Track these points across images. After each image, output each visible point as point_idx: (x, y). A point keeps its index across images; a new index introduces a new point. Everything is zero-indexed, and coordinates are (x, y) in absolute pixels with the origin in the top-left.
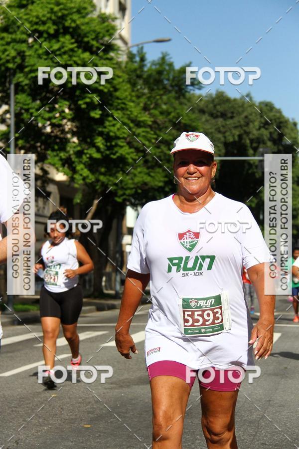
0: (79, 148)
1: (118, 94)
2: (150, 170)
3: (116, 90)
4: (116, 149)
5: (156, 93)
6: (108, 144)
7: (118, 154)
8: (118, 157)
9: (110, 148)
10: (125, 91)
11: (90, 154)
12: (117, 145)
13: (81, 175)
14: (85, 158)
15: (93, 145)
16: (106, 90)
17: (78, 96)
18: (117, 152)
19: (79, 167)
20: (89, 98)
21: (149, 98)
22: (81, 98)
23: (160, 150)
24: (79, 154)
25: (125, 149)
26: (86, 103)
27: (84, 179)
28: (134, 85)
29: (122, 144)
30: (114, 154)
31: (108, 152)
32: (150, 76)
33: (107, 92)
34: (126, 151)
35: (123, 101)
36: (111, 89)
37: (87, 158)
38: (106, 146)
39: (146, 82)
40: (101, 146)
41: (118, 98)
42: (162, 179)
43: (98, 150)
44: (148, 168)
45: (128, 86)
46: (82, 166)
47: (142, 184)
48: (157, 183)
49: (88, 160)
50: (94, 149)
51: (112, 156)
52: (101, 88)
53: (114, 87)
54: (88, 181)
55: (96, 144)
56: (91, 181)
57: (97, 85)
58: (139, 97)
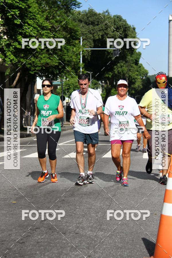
0: (8, 42)
1: (30, 10)
3: (29, 7)
5: (53, 9)
10: (35, 8)
13: (9, 58)
14: (11, 48)
15: (16, 40)
16: (23, 7)
17: (7, 11)
19: (8, 54)
20: (13, 12)
21: (49, 13)
22: (9, 12)
24: (8, 46)
26: (12, 15)
27: (11, 61)
28: (40, 4)
33: (24, 9)
35: (34, 14)
36: (26, 7)
39: (47, 3)
41: (30, 12)
42: (57, 61)
43: (19, 43)
45: (37, 5)
46: (10, 53)
47: (45, 64)
48: (54, 63)
49: (13, 49)
50: (17, 43)
51: (28, 47)
52: (20, 6)
53: (28, 5)
54: (13, 62)
55: (18, 40)
56: (15, 62)
57: (18, 4)
58: (43, 12)
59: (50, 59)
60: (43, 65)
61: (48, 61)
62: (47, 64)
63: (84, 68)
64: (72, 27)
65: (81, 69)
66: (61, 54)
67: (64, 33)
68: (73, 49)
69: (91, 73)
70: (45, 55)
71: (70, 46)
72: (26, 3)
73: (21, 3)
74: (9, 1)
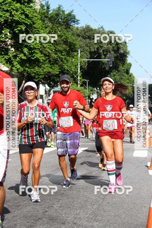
0: (15, 54)
1: (35, 26)
2: (52, 66)
3: (34, 23)
4: (34, 55)
5: (55, 25)
6: (30, 52)
7: (35, 57)
8: (35, 59)
9: (31, 54)
10: (39, 24)
11: (21, 57)
12: (34, 52)
13: (16, 68)
14: (18, 59)
15: (22, 52)
16: (29, 23)
17: (14, 26)
18: (34, 56)
19: (15, 63)
20: (20, 27)
21: (51, 28)
22: (16, 27)
23: (57, 55)
24: (15, 57)
25: (39, 55)
26: (18, 30)
27: (17, 70)
28: (44, 21)
29: (37, 52)
30: (33, 57)
31: (30, 56)
32: (52, 17)
33: (29, 25)
34: (39, 56)
35: (38, 29)
36: (31, 23)
37: (19, 59)
38: (29, 53)
39: (50, 19)
40: (27, 53)
41: (35, 28)
42: (58, 70)
43: (25, 55)
44: (51, 64)
45: (41, 21)
46: (17, 63)
47: (48, 73)
48: (55, 72)
49: (19, 60)
50: (23, 54)
51: (32, 58)
52: (26, 22)
53: (33, 22)
54: (20, 71)
55: (24, 52)
56: (21, 71)
57: (24, 21)
58: (46, 28)
59: (52, 68)
60: (46, 74)
61: (50, 70)
62: (49, 72)
63: (81, 76)
64: (71, 41)
65: (79, 78)
66: (61, 64)
67: (64, 46)
68: (72, 59)
69: (87, 81)
70: (47, 65)
71: (70, 57)
72: (31, 20)
73: (27, 19)
74: (16, 18)
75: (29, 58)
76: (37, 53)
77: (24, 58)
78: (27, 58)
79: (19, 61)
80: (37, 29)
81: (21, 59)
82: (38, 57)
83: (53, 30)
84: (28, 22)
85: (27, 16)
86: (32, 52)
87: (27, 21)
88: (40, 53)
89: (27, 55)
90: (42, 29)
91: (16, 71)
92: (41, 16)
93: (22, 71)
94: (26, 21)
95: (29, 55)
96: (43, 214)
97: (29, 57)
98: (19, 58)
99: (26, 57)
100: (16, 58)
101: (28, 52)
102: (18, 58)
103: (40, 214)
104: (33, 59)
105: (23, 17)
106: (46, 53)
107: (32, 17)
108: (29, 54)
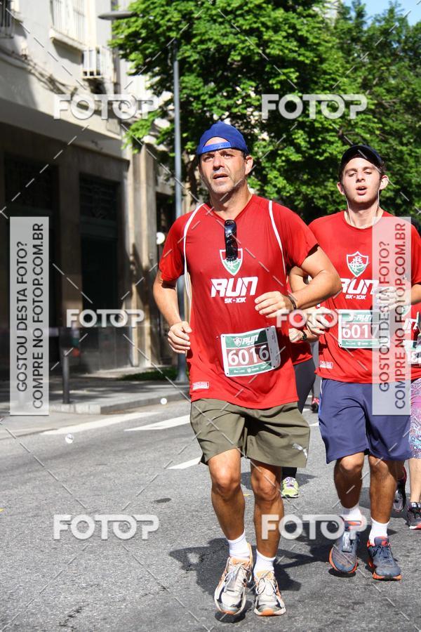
1: (324, 66)
3: (322, 61)
4: (323, 147)
5: (381, 62)
6: (313, 140)
7: (326, 155)
8: (327, 158)
9: (314, 146)
10: (335, 61)
11: (286, 156)
12: (325, 141)
13: (275, 186)
14: (279, 162)
15: (291, 142)
16: (307, 62)
17: (268, 73)
18: (325, 151)
19: (272, 175)
20: (284, 74)
21: (370, 71)
22: (273, 76)
23: (387, 145)
25: (337, 147)
26: (280, 82)
27: (279, 192)
28: (348, 52)
29: (332, 139)
30: (321, 155)
31: (312, 152)
32: (371, 38)
34: (338, 149)
35: (333, 76)
36: (316, 59)
37: (283, 161)
38: (309, 142)
39: (366, 46)
40: (303, 144)
41: (325, 73)
43: (298, 149)
46: (275, 173)
49: (283, 164)
50: (292, 148)
51: (318, 157)
52: (301, 58)
53: (319, 56)
54: (285, 194)
55: (295, 141)
56: (288, 195)
57: (295, 55)
58: (356, 70)
72: (313, 50)
73: (302, 51)
74: (274, 51)
75: (311, 156)
76: (332, 143)
77: (296, 157)
78: (304, 157)
79: (283, 166)
80: (330, 74)
81: (288, 161)
82: (335, 153)
83: (373, 75)
84: (307, 58)
85: (302, 41)
86: (317, 141)
87: (304, 55)
88: (340, 142)
89: (304, 149)
90: (344, 75)
91: (275, 196)
92: (341, 38)
93: (291, 195)
94: (299, 55)
95: (310, 149)
96: (365, 588)
97: (310, 154)
98: (283, 158)
99: (300, 155)
100: (274, 160)
101: (306, 141)
102: (280, 158)
103: (358, 589)
104: (322, 158)
105: (293, 45)
106: (357, 141)
107: (318, 44)
108: (309, 146)
